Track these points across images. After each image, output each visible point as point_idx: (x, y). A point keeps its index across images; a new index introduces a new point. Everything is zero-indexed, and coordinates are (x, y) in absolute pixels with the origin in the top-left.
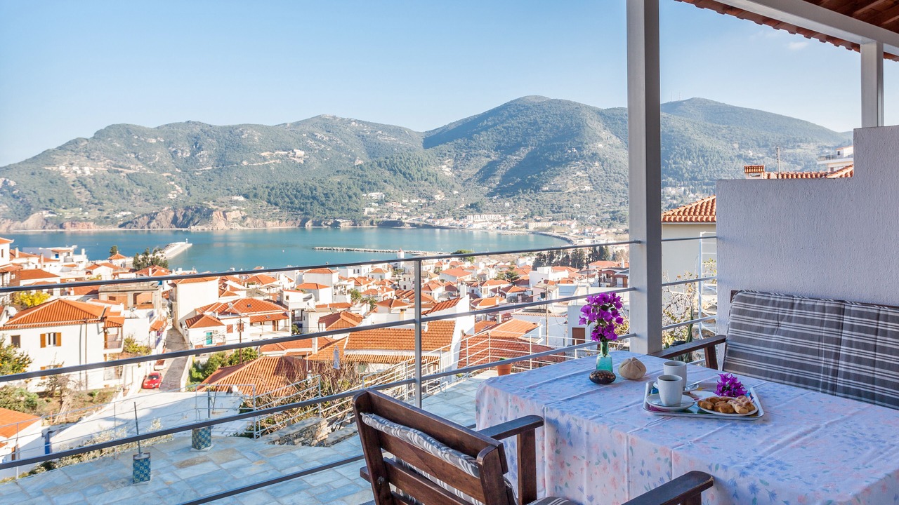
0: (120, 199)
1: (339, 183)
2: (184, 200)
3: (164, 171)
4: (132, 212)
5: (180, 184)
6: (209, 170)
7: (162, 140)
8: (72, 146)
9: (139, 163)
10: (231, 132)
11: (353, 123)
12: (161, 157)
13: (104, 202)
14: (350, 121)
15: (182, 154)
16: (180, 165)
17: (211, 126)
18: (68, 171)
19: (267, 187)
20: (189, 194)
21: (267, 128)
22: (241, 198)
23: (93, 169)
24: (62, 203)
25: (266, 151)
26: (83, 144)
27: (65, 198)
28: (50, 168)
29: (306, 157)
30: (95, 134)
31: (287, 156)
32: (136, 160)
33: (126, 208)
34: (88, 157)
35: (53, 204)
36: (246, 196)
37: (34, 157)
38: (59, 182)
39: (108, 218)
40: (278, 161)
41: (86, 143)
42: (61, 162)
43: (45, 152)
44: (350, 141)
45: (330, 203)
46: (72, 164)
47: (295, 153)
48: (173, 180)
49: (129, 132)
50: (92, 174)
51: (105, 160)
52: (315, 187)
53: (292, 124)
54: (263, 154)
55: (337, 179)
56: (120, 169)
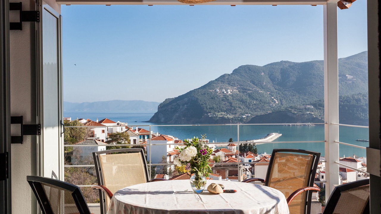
0: (245, 107)
2: (279, 107)
3: (268, 91)
4: (251, 114)
5: (276, 98)
7: (267, 73)
8: (223, 79)
9: (255, 86)
12: (266, 83)
13: (237, 109)
16: (277, 88)
17: (294, 63)
18: (220, 92)
20: (281, 104)
22: (312, 107)
23: (232, 90)
24: (217, 109)
27: (218, 107)
28: (212, 91)
29: (354, 79)
30: (233, 71)
32: (253, 85)
33: (248, 112)
34: (229, 84)
35: (213, 110)
36: (314, 105)
37: (205, 85)
38: (216, 98)
39: (239, 117)
41: (228, 76)
42: (217, 87)
43: (210, 82)
46: (222, 88)
47: (347, 77)
48: (273, 96)
49: (249, 69)
50: (231, 94)
51: (238, 86)
52: (360, 99)
56: (245, 91)
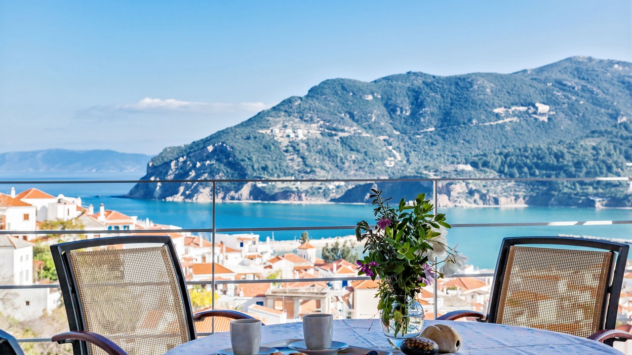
0: (333, 167)
1: (594, 148)
2: (402, 168)
3: (380, 134)
5: (398, 149)
6: (431, 132)
7: (379, 97)
8: (286, 107)
9: (355, 124)
10: (457, 84)
11: (616, 66)
12: (378, 116)
13: (317, 170)
14: (611, 63)
15: (401, 112)
16: (400, 127)
17: (434, 77)
18: (281, 135)
19: (501, 154)
20: (408, 161)
21: (502, 76)
22: (469, 168)
23: (306, 132)
24: (274, 170)
25: (500, 107)
26: (296, 104)
27: (278, 166)
28: (264, 132)
29: (552, 113)
30: (309, 91)
31: (527, 112)
32: (350, 121)
33: (339, 177)
34: (301, 118)
35: (266, 173)
36: (474, 165)
37: (250, 120)
38: (273, 147)
39: (320, 188)
40: (515, 119)
41: (299, 102)
42: (276, 123)
43: (259, 113)
44: (611, 90)
45: (582, 175)
46: (285, 127)
47: (537, 108)
48: (390, 145)
49: (344, 88)
50: (305, 138)
51: (318, 122)
52: (562, 153)
53: (534, 70)
54: (496, 111)
55: (591, 142)
56: (333, 132)
